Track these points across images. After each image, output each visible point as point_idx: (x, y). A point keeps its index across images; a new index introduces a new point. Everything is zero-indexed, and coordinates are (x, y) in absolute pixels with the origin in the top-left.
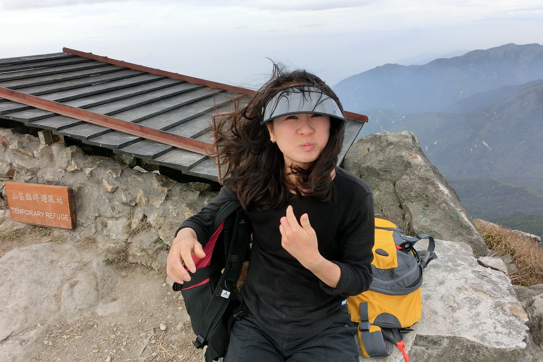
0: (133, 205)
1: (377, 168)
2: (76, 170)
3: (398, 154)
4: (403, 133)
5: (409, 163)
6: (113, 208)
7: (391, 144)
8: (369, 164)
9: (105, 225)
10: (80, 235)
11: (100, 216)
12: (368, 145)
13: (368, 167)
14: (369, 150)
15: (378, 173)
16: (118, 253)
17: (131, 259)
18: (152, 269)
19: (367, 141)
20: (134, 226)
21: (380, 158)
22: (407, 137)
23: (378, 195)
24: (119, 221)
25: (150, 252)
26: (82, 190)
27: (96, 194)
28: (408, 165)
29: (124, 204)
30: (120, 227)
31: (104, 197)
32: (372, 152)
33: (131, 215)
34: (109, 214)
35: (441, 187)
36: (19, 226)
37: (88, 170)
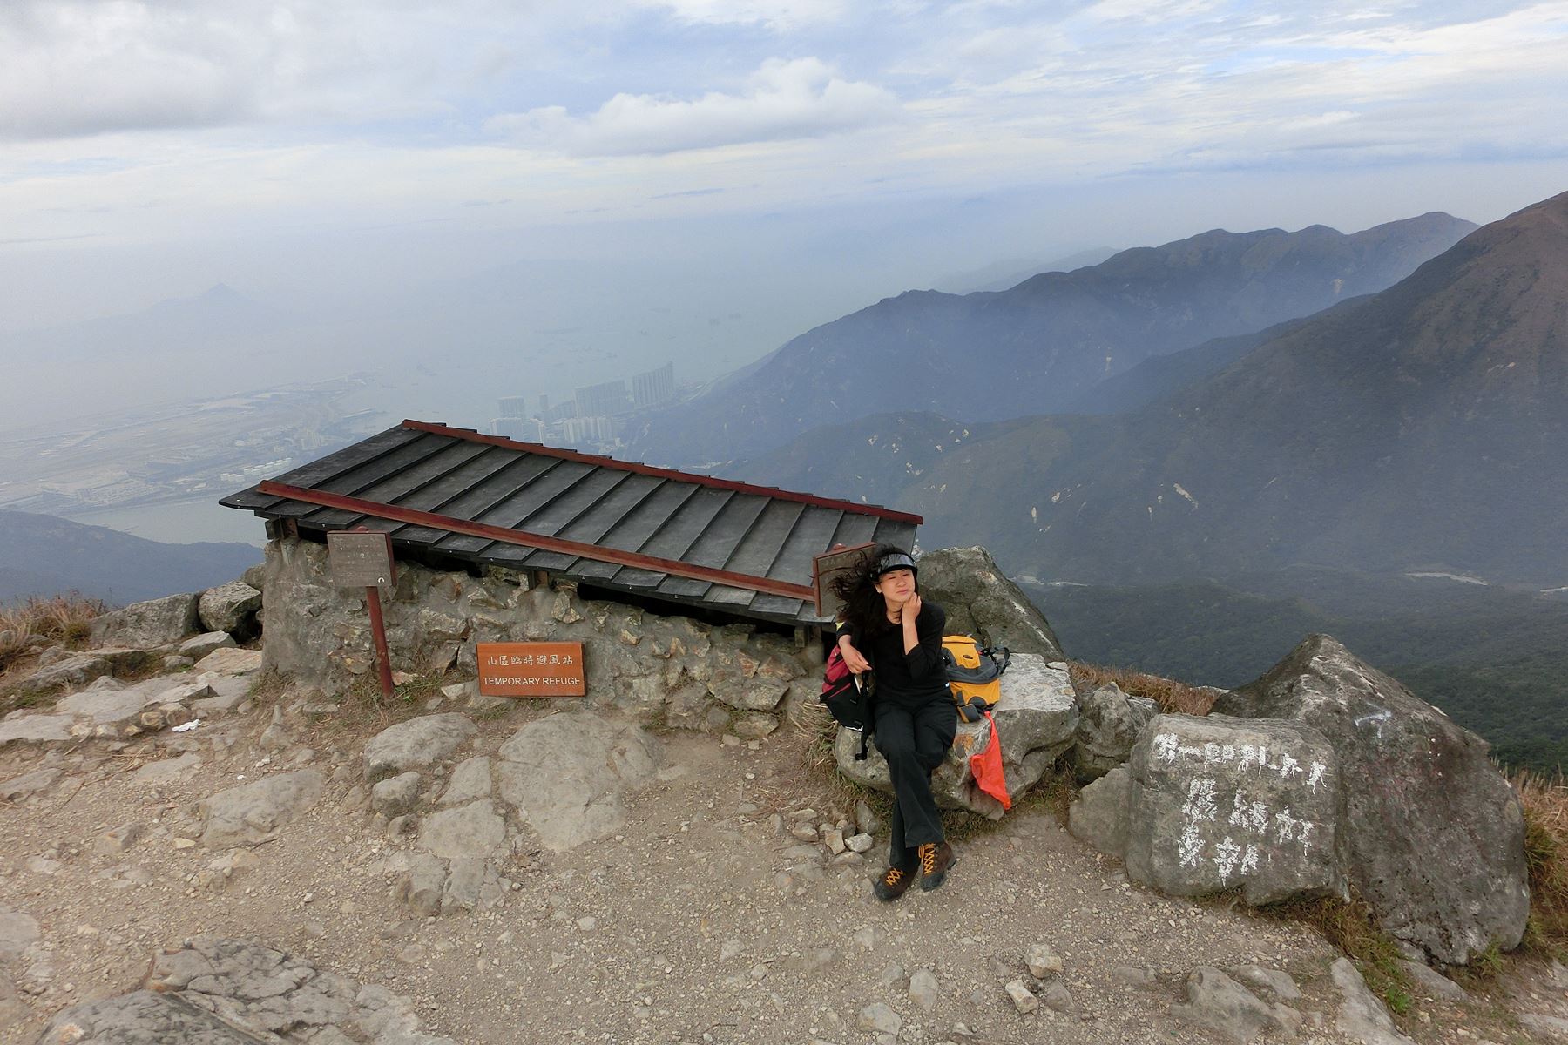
0: (666, 658)
1: (949, 591)
2: (577, 621)
3: (971, 573)
4: (974, 549)
5: (983, 583)
6: (640, 664)
7: (962, 562)
8: (938, 587)
9: (630, 686)
10: (596, 701)
11: (621, 675)
12: (935, 564)
13: (937, 590)
14: (936, 570)
15: (950, 596)
16: (654, 716)
17: (670, 723)
18: (700, 731)
19: (933, 559)
20: (672, 683)
21: (951, 579)
22: (978, 554)
23: (952, 622)
24: (650, 679)
25: (699, 710)
26: (590, 644)
27: (610, 649)
28: (982, 586)
29: (655, 656)
30: (653, 686)
31: (624, 651)
32: (940, 573)
33: (664, 671)
34: (634, 672)
35: (1018, 607)
36: (497, 701)
37: (601, 619)
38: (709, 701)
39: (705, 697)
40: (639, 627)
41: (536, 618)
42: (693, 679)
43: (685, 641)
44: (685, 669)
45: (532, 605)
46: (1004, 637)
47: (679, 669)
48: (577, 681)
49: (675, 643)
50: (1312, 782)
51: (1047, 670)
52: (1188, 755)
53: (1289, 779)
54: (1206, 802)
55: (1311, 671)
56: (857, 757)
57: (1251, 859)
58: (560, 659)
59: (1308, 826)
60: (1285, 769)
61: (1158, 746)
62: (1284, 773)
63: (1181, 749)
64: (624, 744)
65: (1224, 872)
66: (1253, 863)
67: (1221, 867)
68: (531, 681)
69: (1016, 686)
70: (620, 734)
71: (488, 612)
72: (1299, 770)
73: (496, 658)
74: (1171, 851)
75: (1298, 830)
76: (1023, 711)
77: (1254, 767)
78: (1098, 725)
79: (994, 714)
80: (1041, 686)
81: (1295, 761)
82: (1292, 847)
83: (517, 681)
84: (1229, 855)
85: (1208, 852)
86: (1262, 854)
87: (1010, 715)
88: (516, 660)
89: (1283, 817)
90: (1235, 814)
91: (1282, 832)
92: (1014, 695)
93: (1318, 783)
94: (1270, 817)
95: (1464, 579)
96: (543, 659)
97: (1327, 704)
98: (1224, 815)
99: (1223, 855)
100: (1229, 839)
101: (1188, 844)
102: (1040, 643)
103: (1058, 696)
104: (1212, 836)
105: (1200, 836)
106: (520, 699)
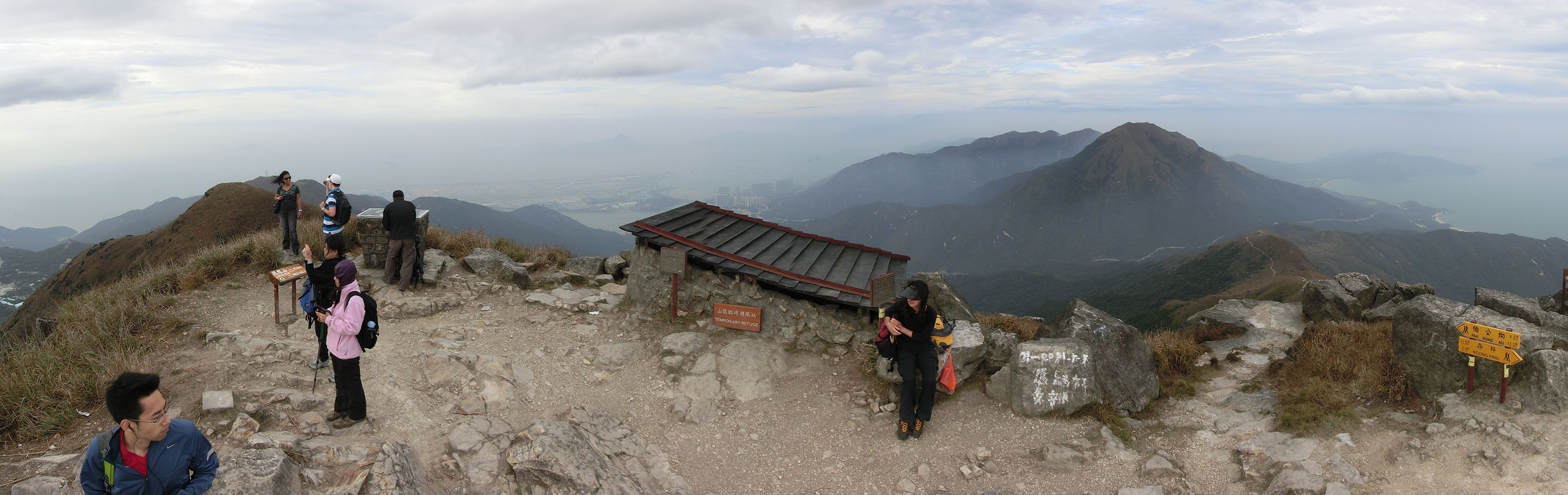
0: (797, 319)
2: (760, 299)
3: (935, 284)
4: (936, 273)
5: (941, 289)
6: (786, 321)
7: (931, 279)
9: (780, 330)
10: (765, 335)
11: (777, 325)
16: (790, 345)
17: (798, 347)
18: (812, 352)
20: (800, 329)
22: (938, 275)
24: (790, 328)
25: (812, 342)
26: (765, 309)
27: (773, 313)
28: (940, 289)
29: (793, 318)
30: (791, 331)
31: (779, 315)
33: (796, 324)
34: (783, 324)
35: (957, 299)
36: (720, 329)
37: (771, 299)
38: (817, 339)
39: (815, 337)
40: (787, 305)
41: (741, 295)
42: (810, 329)
43: (806, 312)
44: (806, 324)
45: (740, 289)
46: (951, 312)
47: (804, 324)
48: (756, 325)
49: (802, 312)
50: (1084, 362)
51: (972, 328)
52: (1035, 359)
53: (1075, 363)
54: (1043, 377)
55: (1075, 315)
56: (889, 371)
57: (1065, 397)
58: (750, 315)
59: (1085, 380)
60: (1073, 359)
61: (1022, 357)
62: (1073, 361)
63: (1031, 357)
64: (776, 356)
65: (1052, 404)
66: (1066, 399)
67: (1051, 403)
68: (736, 322)
69: (959, 336)
70: (774, 351)
71: (720, 290)
72: (1079, 359)
73: (722, 310)
74: (1030, 399)
75: (1081, 382)
76: (963, 348)
77: (1061, 361)
78: (994, 348)
79: (950, 349)
80: (969, 336)
81: (1076, 356)
82: (1080, 389)
83: (730, 321)
84: (1053, 397)
85: (1045, 397)
86: (1069, 395)
87: (957, 349)
88: (730, 312)
89: (1075, 378)
90: (1055, 381)
91: (1076, 384)
92: (958, 340)
93: (1086, 362)
94: (1070, 379)
95: (1112, 260)
96: (742, 313)
97: (1083, 327)
98: (1050, 382)
99: (1051, 397)
100: (1053, 391)
101: (1037, 396)
102: (967, 314)
103: (977, 339)
104: (1046, 390)
105: (1042, 391)
106: (730, 329)
